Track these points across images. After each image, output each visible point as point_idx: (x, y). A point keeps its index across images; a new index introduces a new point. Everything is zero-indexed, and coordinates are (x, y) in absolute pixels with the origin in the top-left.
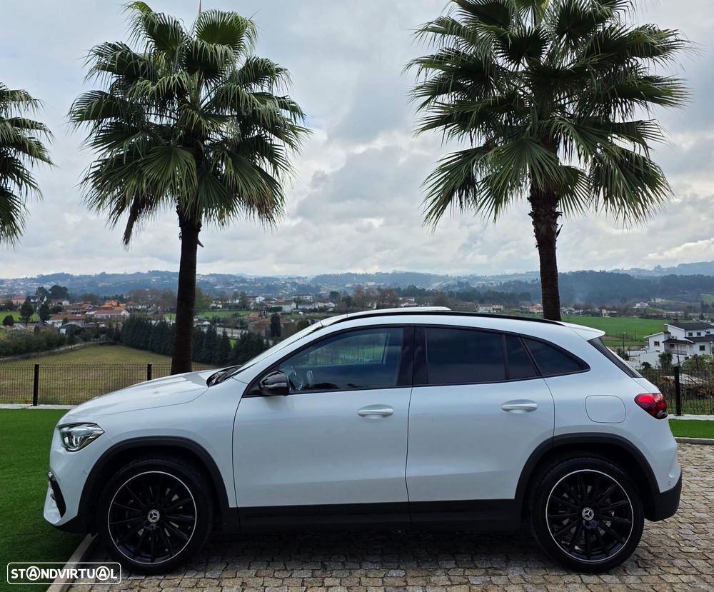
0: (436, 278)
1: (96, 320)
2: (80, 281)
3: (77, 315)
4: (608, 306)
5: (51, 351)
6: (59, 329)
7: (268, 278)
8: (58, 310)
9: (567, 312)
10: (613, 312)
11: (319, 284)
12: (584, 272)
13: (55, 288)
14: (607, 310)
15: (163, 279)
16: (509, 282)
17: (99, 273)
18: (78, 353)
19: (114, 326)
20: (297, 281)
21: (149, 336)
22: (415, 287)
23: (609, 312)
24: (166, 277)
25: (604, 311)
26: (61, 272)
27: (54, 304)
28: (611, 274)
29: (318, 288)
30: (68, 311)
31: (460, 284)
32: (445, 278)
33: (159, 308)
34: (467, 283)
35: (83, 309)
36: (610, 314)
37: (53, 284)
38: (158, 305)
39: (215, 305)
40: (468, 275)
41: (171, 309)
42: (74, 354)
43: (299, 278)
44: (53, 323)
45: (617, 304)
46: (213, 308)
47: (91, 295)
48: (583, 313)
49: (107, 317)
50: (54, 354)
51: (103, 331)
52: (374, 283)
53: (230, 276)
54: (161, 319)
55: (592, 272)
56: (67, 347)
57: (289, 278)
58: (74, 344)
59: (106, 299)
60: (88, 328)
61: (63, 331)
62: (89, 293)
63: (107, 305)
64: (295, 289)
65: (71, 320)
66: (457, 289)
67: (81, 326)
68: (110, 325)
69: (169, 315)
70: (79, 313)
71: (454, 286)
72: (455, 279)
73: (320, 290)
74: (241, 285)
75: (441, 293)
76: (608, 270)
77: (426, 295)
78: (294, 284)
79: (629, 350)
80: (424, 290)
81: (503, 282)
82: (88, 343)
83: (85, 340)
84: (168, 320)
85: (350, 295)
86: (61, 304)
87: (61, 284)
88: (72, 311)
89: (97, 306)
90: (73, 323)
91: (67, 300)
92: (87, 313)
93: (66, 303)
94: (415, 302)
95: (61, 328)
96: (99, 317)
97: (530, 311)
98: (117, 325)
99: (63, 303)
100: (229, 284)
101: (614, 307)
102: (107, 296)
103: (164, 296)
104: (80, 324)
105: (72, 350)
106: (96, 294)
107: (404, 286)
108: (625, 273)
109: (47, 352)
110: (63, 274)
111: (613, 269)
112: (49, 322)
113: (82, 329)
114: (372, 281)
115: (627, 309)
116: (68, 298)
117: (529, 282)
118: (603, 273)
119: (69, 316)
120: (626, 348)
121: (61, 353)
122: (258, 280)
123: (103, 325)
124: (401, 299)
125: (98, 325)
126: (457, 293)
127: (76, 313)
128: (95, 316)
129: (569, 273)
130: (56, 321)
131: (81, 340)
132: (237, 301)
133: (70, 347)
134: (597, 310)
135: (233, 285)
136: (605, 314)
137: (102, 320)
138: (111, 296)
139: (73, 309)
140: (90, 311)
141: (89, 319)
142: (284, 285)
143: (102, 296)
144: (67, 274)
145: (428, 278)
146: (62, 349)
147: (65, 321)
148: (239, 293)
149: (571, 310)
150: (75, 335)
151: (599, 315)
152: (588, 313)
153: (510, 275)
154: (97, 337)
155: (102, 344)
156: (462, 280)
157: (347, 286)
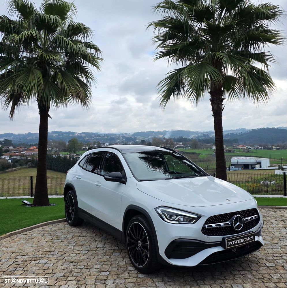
0: (193, 133)
1: (26, 156)
2: (18, 137)
3: (17, 153)
4: (275, 145)
5: (4, 171)
6: (8, 160)
7: (111, 134)
8: (7, 151)
9: (256, 148)
10: (278, 147)
11: (136, 137)
12: (265, 128)
13: (6, 140)
14: (275, 146)
15: (59, 135)
16: (228, 134)
17: (27, 133)
18: (17, 172)
19: (35, 158)
20: (125, 135)
21: (52, 163)
22: (182, 137)
23: (276, 147)
24: (60, 134)
25: (274, 147)
26: (9, 133)
27: (5, 148)
28: (277, 129)
29: (135, 139)
30: (12, 151)
31: (204, 135)
32: (197, 133)
33: (57, 149)
34: (208, 135)
35: (20, 150)
36: (276, 149)
37: (5, 138)
38: (56, 148)
39: (85, 147)
40: (208, 131)
41: (63, 150)
42: (15, 172)
43: (126, 134)
44: (5, 157)
45: (280, 143)
46: (84, 149)
47: (24, 143)
48: (264, 148)
49: (32, 154)
50: (6, 172)
51: (30, 161)
52: (163, 136)
53: (92, 133)
54: (58, 155)
55: (268, 128)
56: (12, 169)
57: (121, 134)
58: (15, 168)
59: (31, 145)
60: (22, 160)
61: (10, 161)
62: (23, 142)
63: (31, 148)
64: (124, 139)
65: (14, 156)
66: (203, 138)
67: (19, 159)
68: (33, 158)
69: (62, 153)
70: (18, 152)
71: (201, 136)
72: (202, 133)
73: (136, 140)
74: (98, 137)
75: (195, 140)
76: (276, 127)
77: (188, 141)
78: (124, 137)
79: (284, 165)
80: (186, 138)
81: (225, 134)
82: (22, 167)
83: (21, 165)
84: (61, 155)
85: (151, 142)
86: (9, 148)
87: (9, 138)
88: (14, 152)
89: (27, 149)
90: (15, 157)
91: (12, 146)
92: (21, 152)
93: (11, 147)
94: (182, 144)
95: (9, 160)
96: (28, 154)
97: (238, 148)
98: (36, 158)
99: (10, 148)
100: (92, 137)
101: (278, 145)
102: (32, 144)
103: (59, 144)
104: (18, 158)
105: (15, 170)
106: (26, 143)
107: (177, 137)
108: (284, 128)
109: (2, 171)
110: (10, 133)
111: (278, 127)
112: (3, 157)
113: (19, 160)
114: (162, 135)
115: (285, 146)
116: (12, 145)
117: (238, 134)
118: (273, 129)
119: (12, 154)
120: (283, 165)
121: (9, 172)
122: (106, 135)
123: (30, 158)
124: (175, 143)
125: (27, 158)
126: (202, 140)
127: (16, 152)
128: (26, 154)
129: (257, 129)
130: (6, 156)
131: (18, 165)
132: (96, 145)
133: (13, 169)
134: (270, 147)
135: (93, 138)
136: (274, 149)
137: (29, 156)
138: (33, 144)
139: (15, 151)
140: (23, 151)
141: (23, 155)
142: (119, 137)
143: (29, 144)
144: (12, 133)
145: (189, 133)
146: (9, 170)
147: (11, 156)
148: (97, 141)
149: (257, 147)
150: (16, 163)
151: (271, 149)
152: (265, 148)
153: (229, 131)
154: (27, 164)
155: (29, 167)
156: (205, 134)
157: (149, 137)
